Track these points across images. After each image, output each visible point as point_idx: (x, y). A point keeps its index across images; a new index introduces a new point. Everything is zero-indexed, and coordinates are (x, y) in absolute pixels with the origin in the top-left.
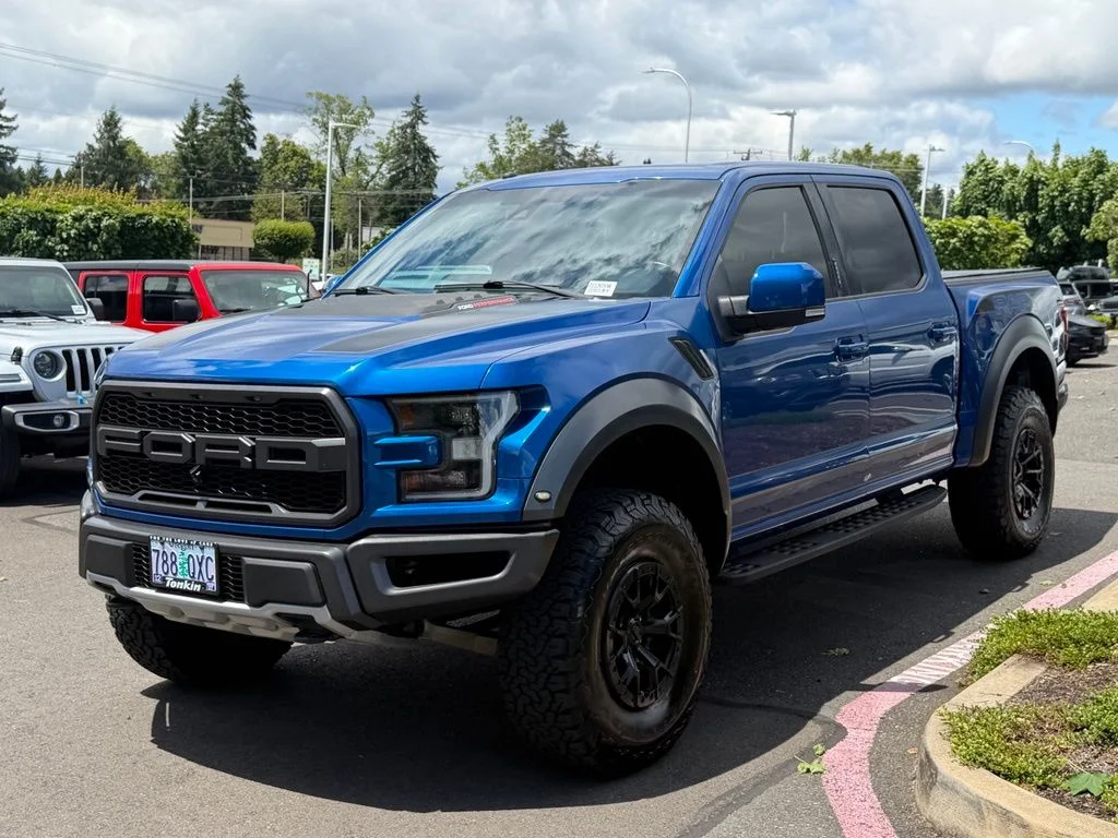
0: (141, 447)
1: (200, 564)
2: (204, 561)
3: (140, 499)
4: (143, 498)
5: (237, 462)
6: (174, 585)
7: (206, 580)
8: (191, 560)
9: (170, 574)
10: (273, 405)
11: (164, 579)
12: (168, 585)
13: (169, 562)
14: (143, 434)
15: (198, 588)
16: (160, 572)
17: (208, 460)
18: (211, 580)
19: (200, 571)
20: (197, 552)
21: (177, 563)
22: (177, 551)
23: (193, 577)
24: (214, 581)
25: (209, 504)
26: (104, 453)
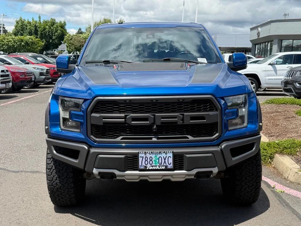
0: (125, 121)
1: (165, 159)
2: (167, 158)
3: (121, 139)
4: (122, 139)
5: (176, 123)
6: (151, 168)
7: (167, 164)
8: (160, 158)
9: (149, 164)
10: (189, 102)
11: (146, 167)
12: (148, 168)
13: (149, 160)
14: (126, 116)
16: (143, 164)
17: (162, 123)
18: (170, 164)
19: (165, 162)
20: (164, 155)
21: (153, 160)
22: (153, 156)
23: (161, 164)
24: (172, 164)
25: (158, 138)
26: (102, 124)
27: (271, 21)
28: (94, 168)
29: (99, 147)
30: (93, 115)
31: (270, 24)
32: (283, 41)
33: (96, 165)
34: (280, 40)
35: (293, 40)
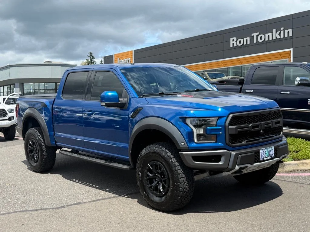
0: (249, 129)
2: (272, 151)
4: (246, 142)
6: (265, 159)
8: (269, 151)
9: (264, 157)
11: (263, 159)
13: (264, 154)
15: (270, 157)
17: (265, 128)
18: (273, 155)
22: (266, 150)
23: (269, 155)
25: (263, 139)
26: (237, 133)
27: (9, 65)
28: (237, 166)
29: (237, 150)
30: (230, 127)
31: (10, 68)
32: (24, 84)
33: (237, 164)
34: (21, 83)
35: (34, 83)
